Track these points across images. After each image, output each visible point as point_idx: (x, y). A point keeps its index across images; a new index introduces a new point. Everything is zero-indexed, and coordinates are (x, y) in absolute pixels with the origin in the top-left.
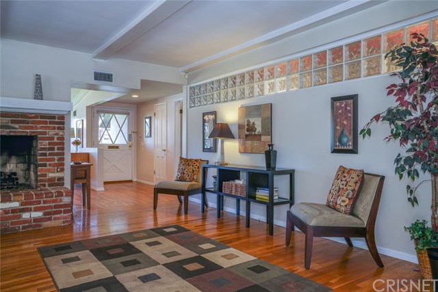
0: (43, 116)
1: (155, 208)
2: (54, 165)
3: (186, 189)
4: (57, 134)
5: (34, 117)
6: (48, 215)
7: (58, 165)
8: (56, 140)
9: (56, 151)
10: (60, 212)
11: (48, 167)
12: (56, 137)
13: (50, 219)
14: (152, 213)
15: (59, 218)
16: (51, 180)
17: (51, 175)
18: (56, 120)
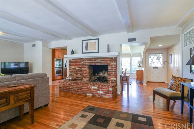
0: (109, 58)
1: (154, 101)
2: (113, 75)
3: (168, 96)
4: (114, 64)
5: (107, 59)
6: (105, 93)
7: (114, 75)
8: (113, 66)
9: (113, 70)
10: (108, 93)
11: (111, 76)
12: (113, 65)
13: (105, 95)
14: (152, 103)
15: (108, 95)
16: (112, 80)
17: (112, 79)
18: (114, 59)
